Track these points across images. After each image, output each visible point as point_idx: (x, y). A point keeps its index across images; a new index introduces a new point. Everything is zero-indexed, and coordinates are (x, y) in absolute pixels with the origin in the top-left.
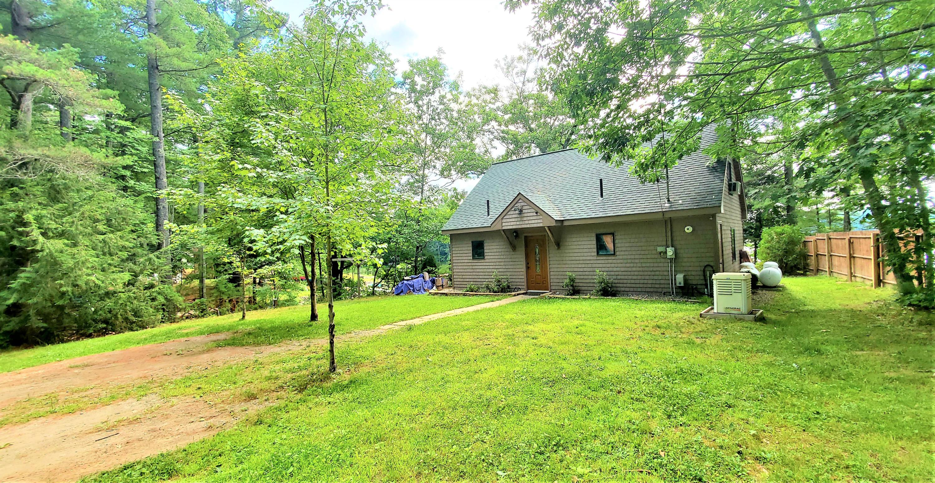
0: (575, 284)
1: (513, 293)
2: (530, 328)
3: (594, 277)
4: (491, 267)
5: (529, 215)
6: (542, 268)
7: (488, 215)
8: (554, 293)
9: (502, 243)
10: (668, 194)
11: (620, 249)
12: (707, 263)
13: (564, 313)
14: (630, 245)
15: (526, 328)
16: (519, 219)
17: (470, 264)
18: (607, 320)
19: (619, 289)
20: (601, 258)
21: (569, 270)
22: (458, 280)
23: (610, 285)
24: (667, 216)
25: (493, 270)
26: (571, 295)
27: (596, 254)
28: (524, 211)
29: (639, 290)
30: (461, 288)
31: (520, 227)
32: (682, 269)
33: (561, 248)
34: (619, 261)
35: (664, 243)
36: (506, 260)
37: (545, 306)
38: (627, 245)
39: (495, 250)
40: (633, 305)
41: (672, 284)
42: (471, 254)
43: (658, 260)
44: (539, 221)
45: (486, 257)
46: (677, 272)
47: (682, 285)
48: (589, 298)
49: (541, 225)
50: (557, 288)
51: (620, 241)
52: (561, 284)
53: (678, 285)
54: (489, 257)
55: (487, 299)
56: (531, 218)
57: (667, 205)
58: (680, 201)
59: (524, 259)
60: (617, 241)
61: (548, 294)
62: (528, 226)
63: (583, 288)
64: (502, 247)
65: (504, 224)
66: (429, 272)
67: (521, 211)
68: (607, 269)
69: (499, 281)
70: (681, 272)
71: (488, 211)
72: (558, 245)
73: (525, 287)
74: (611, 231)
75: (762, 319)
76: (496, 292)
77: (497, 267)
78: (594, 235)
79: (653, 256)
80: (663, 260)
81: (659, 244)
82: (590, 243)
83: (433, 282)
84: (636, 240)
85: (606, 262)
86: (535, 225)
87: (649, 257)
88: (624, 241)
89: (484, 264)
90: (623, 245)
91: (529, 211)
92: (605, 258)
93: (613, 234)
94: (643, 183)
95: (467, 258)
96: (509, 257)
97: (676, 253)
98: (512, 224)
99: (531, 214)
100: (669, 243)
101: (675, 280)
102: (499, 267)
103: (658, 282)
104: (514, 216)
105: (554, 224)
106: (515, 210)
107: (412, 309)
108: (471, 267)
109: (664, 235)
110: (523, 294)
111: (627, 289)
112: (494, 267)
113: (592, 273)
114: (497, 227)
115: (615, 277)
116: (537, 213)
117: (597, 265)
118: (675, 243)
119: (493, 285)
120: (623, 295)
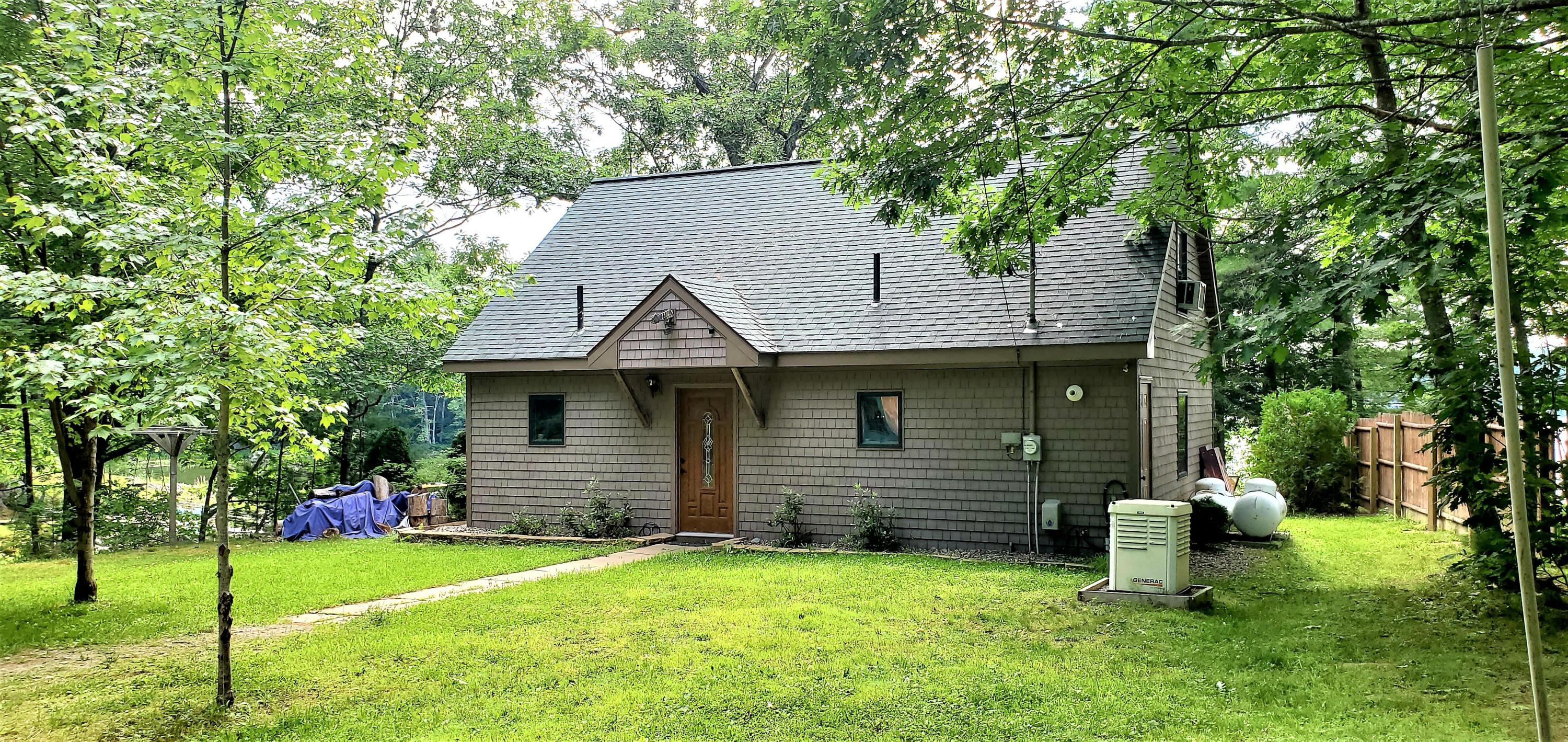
0: (800, 519)
1: (641, 539)
2: (693, 617)
3: (848, 501)
4: (581, 468)
5: (691, 334)
6: (717, 476)
7: (580, 326)
8: (747, 540)
9: (616, 405)
10: (1033, 303)
11: (915, 433)
12: (1112, 477)
13: (772, 586)
14: (940, 424)
15: (680, 617)
16: (665, 345)
17: (521, 458)
18: (872, 603)
19: (907, 534)
20: (870, 454)
21: (787, 480)
22: (485, 500)
23: (886, 523)
24: (1027, 358)
25: (585, 477)
26: (791, 545)
27: (855, 442)
28: (679, 325)
29: (956, 536)
30: (490, 524)
31: (666, 365)
32: (1056, 488)
33: (771, 424)
34: (909, 464)
35: (1019, 424)
36: (624, 450)
37: (725, 572)
38: (931, 424)
39: (595, 423)
40: (937, 573)
41: (1032, 524)
42: (525, 432)
43: (1003, 465)
44: (718, 353)
45: (568, 441)
46: (1044, 496)
47: (1055, 527)
48: (835, 554)
49: (722, 363)
50: (754, 527)
51: (916, 414)
52: (766, 518)
53: (1045, 527)
54: (576, 441)
55: (569, 553)
56: (698, 344)
57: (1027, 331)
58: (1060, 325)
59: (671, 450)
60: (907, 414)
61: (731, 542)
62: (688, 364)
63: (821, 530)
64: (613, 414)
65: (623, 355)
66: (389, 475)
67: (671, 325)
68: (880, 483)
69: (602, 506)
70: (1054, 495)
71: (580, 317)
72: (763, 416)
73: (671, 523)
74: (896, 386)
75: (1204, 606)
76: (592, 536)
77: (596, 468)
78: (853, 395)
79: (990, 455)
80: (1012, 465)
81: (1007, 424)
82: (842, 414)
83: (402, 505)
84: (954, 414)
85: (880, 463)
86: (707, 363)
87: (981, 455)
88: (924, 414)
89: (563, 458)
90: (921, 424)
91: (693, 324)
92: (876, 454)
93: (899, 394)
94: (975, 274)
95: (512, 440)
96: (633, 441)
97: (1044, 449)
98: (646, 355)
99: (698, 334)
100: (1031, 426)
101: (1039, 514)
102: (603, 468)
103: (1000, 518)
104: (651, 335)
105: (754, 362)
106: (655, 321)
107: (364, 576)
108: (523, 467)
109: (1018, 403)
110: (666, 541)
111: (927, 535)
112: (589, 468)
113: (843, 492)
114: (606, 362)
115: (898, 503)
116: (712, 332)
117: (858, 472)
118: (1044, 424)
119: (586, 518)
120: (917, 548)
